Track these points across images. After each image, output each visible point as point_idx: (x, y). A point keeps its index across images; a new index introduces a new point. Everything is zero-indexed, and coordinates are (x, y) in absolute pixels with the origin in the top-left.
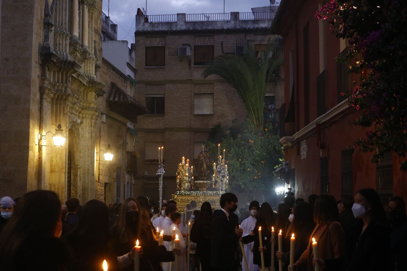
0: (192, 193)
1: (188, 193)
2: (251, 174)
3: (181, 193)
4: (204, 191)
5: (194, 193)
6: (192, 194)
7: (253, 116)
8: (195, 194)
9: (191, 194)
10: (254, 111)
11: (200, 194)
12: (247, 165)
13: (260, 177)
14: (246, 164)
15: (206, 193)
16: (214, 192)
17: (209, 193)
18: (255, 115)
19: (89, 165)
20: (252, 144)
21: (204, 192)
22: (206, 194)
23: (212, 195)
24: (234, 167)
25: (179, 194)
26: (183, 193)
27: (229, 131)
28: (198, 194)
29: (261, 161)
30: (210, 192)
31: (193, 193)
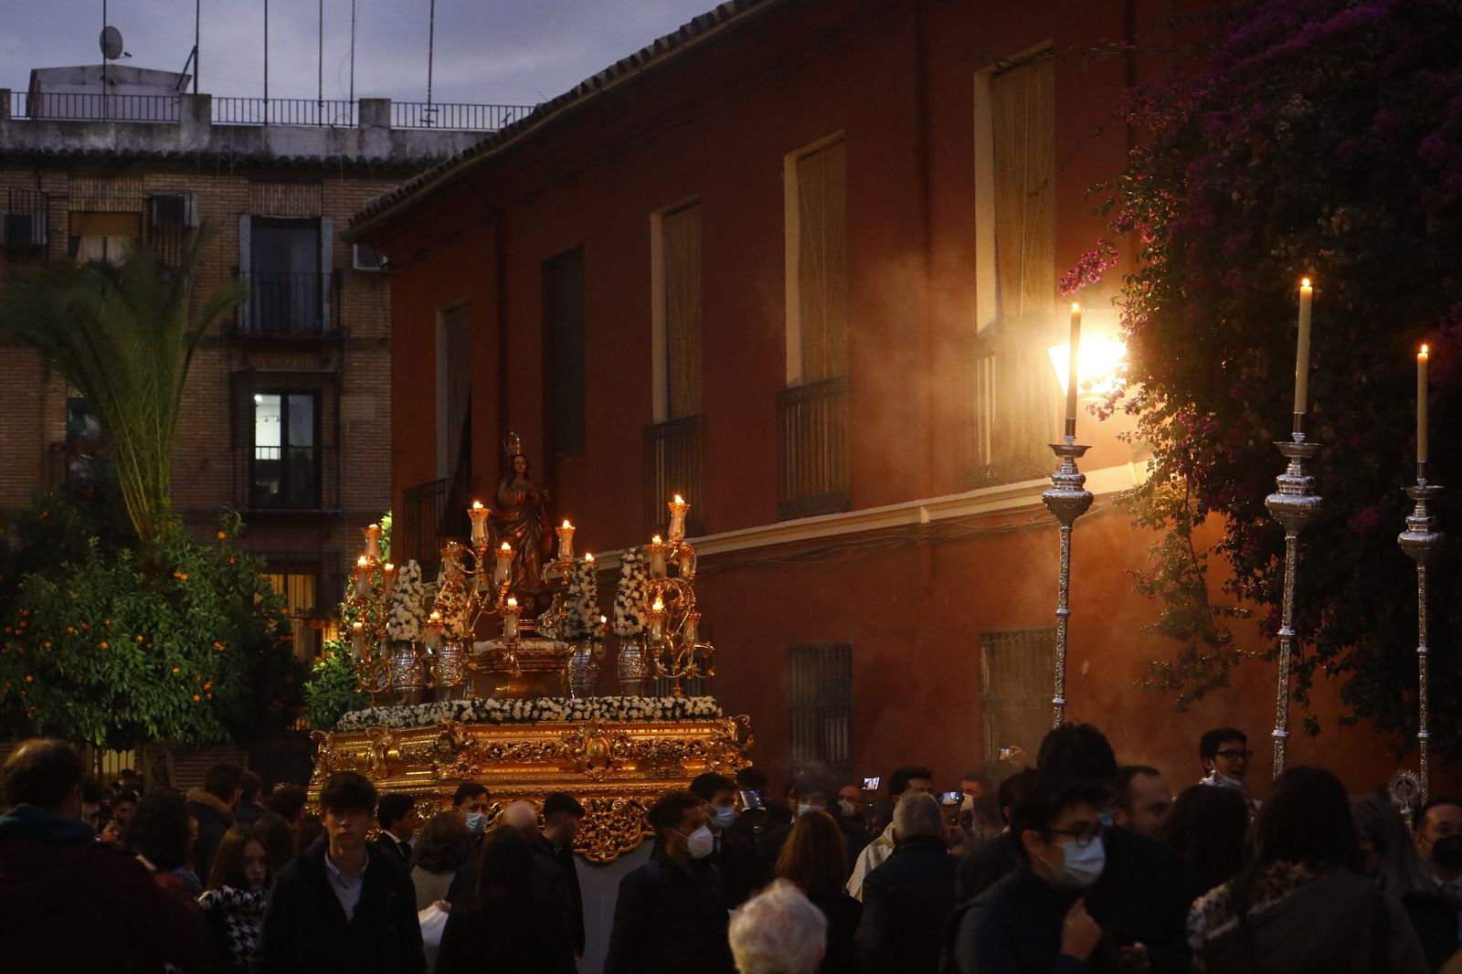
0: (546, 710)
1: (522, 710)
2: (182, 687)
3: (488, 712)
4: (610, 699)
5: (557, 708)
6: (546, 715)
8: (564, 716)
9: (540, 715)
11: (587, 715)
12: (169, 657)
13: (210, 696)
14: (167, 652)
15: (621, 708)
16: (663, 700)
17: (639, 709)
18: (143, 478)
21: (610, 705)
22: (623, 714)
23: (652, 718)
25: (475, 718)
26: (495, 710)
28: (578, 714)
29: (214, 642)
30: (643, 705)
31: (549, 709)
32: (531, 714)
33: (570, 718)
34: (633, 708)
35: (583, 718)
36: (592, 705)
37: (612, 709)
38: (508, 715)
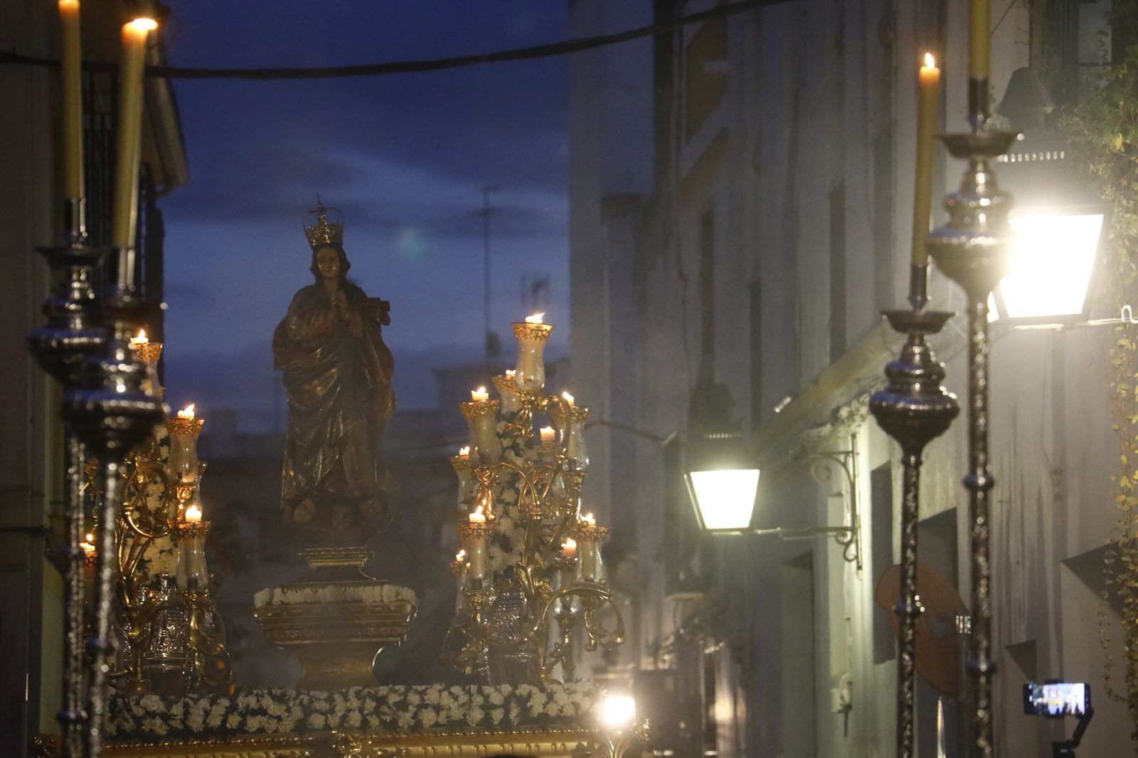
0: (255, 713)
1: (207, 713)
3: (138, 720)
4: (383, 691)
5: (274, 708)
6: (253, 723)
8: (288, 725)
9: (242, 724)
11: (334, 721)
15: (403, 705)
16: (488, 690)
17: (438, 708)
21: (381, 701)
22: (405, 718)
23: (462, 724)
26: (152, 715)
30: (446, 700)
31: (262, 712)
32: (224, 721)
34: (426, 706)
37: (385, 709)
38: (177, 724)
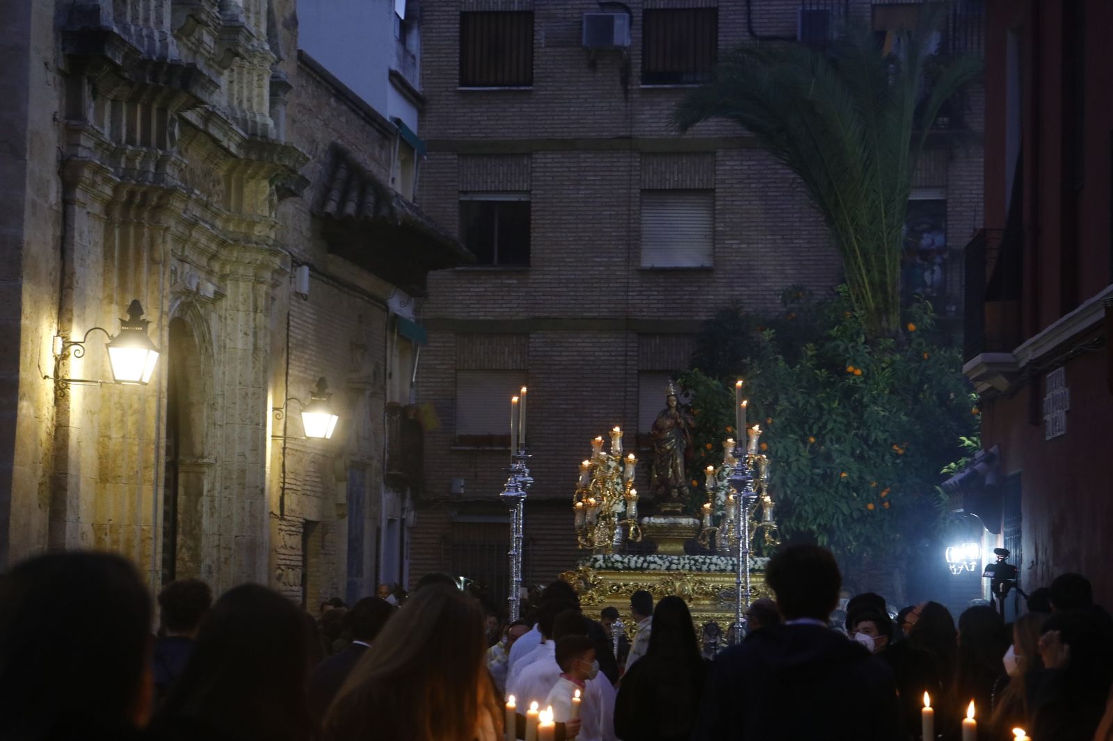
0: (652, 563)
1: (636, 562)
2: (855, 494)
3: (613, 563)
4: (697, 557)
5: (660, 562)
6: (652, 566)
7: (861, 276)
8: (664, 567)
9: (648, 566)
10: (865, 255)
11: (680, 567)
12: (838, 461)
13: (886, 504)
14: (835, 455)
15: (704, 563)
17: (716, 564)
18: (868, 271)
19: (244, 455)
20: (858, 381)
21: (696, 561)
22: (705, 567)
23: (724, 570)
24: (789, 464)
25: (604, 566)
26: (618, 561)
27: (773, 331)
28: (674, 567)
29: (892, 444)
30: (719, 562)
31: (655, 562)
32: (642, 565)
33: (668, 569)
34: (712, 563)
35: (677, 569)
36: (684, 560)
37: (697, 564)
38: (626, 565)
